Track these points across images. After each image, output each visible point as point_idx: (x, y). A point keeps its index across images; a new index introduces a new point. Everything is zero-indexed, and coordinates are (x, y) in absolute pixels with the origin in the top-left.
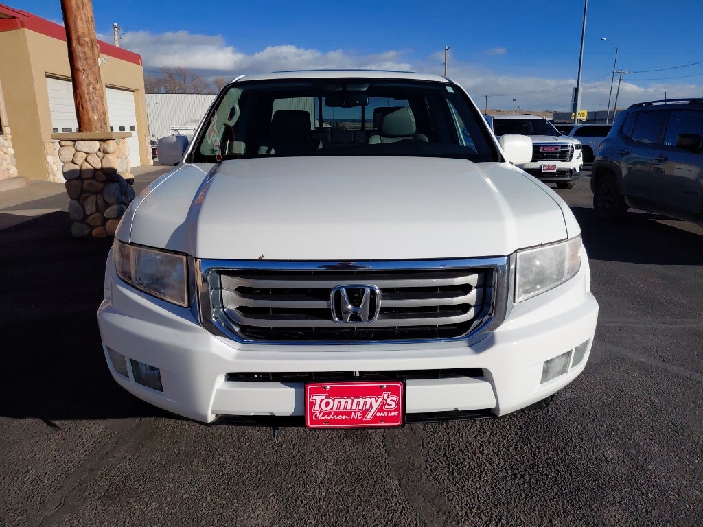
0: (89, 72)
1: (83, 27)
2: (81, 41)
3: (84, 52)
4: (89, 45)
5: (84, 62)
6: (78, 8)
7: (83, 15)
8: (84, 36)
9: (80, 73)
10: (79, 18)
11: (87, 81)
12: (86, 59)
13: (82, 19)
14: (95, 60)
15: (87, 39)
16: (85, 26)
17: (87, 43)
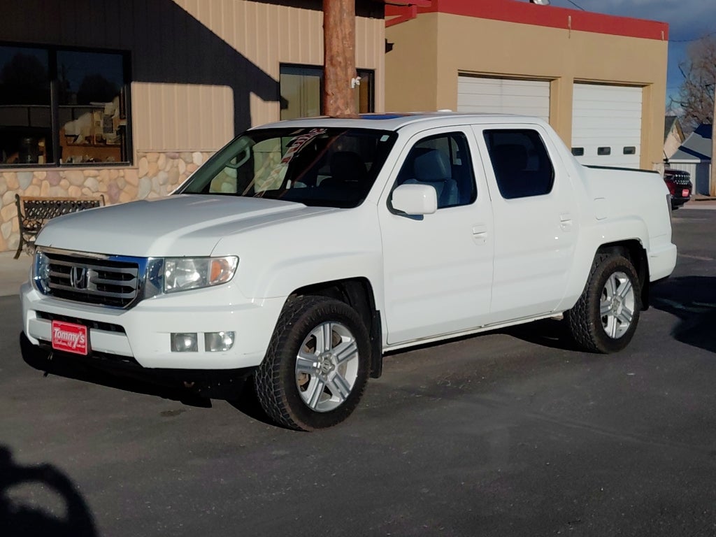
0: (339, 96)
1: (338, 46)
2: (334, 62)
3: (336, 74)
4: (343, 64)
5: (335, 85)
6: (336, 25)
7: (340, 32)
8: (338, 56)
9: (328, 97)
10: (335, 36)
11: (335, 106)
12: (336, 81)
13: (337, 37)
14: (348, 81)
15: (340, 59)
16: (341, 45)
17: (340, 63)
